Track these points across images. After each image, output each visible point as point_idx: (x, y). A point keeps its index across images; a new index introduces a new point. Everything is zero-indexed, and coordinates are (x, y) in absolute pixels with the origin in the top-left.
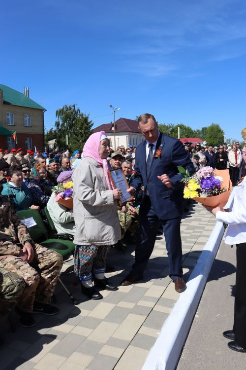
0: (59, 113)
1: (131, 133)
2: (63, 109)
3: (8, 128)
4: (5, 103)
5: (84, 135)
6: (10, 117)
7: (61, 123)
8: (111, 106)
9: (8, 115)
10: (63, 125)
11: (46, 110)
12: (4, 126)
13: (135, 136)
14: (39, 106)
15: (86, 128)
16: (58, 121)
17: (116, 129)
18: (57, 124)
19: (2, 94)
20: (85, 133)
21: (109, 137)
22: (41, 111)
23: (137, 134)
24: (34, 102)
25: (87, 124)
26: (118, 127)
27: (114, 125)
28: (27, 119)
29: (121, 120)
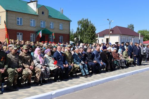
0: (80, 23)
2: (82, 20)
3: (51, 31)
4: (49, 16)
5: (91, 36)
6: (51, 24)
7: (80, 28)
8: (108, 19)
11: (71, 21)
12: (48, 29)
13: (124, 37)
14: (68, 19)
16: (78, 27)
17: (112, 32)
18: (78, 29)
19: (48, 12)
20: (91, 34)
21: (108, 37)
22: (69, 21)
24: (65, 16)
25: (93, 30)
26: (114, 32)
27: (112, 30)
28: (61, 26)
29: (116, 27)
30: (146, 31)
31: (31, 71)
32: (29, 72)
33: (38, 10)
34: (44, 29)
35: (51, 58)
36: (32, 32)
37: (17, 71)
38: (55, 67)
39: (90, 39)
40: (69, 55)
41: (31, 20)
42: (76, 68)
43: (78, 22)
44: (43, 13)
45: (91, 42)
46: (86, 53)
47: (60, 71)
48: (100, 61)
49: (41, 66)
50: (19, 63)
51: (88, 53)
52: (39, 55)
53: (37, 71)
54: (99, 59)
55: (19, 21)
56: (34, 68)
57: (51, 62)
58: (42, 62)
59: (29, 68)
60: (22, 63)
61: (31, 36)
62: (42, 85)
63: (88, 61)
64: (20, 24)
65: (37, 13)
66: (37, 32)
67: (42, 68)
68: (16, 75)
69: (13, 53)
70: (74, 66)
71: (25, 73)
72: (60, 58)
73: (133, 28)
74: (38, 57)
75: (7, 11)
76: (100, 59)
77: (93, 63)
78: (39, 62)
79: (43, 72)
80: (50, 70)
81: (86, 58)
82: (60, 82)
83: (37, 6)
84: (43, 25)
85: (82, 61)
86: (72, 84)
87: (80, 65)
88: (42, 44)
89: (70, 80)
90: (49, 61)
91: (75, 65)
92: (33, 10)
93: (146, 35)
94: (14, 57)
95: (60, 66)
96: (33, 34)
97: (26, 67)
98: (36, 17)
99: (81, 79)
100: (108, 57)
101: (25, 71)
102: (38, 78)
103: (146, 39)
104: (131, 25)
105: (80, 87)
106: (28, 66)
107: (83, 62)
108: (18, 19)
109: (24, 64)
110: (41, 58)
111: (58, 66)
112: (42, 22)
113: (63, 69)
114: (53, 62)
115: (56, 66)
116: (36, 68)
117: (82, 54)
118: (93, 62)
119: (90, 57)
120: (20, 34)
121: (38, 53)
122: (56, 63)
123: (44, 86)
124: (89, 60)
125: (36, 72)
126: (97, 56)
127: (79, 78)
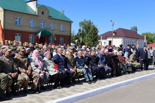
0: (81, 24)
1: (125, 37)
3: (51, 32)
4: (49, 16)
5: (93, 38)
6: (52, 25)
8: (111, 21)
9: (51, 24)
10: (83, 31)
11: (73, 22)
12: (48, 30)
13: (127, 40)
14: (69, 19)
15: (94, 34)
16: (80, 28)
17: (115, 34)
18: (80, 30)
19: (48, 12)
20: (93, 36)
21: (110, 39)
22: (70, 22)
23: (129, 38)
24: (66, 17)
25: (95, 31)
26: (117, 34)
27: (115, 32)
28: (62, 27)
29: (120, 29)
30: (150, 34)
31: (28, 77)
32: (26, 77)
33: (38, 10)
34: (44, 30)
35: (52, 62)
36: (31, 33)
37: (11, 77)
38: (55, 72)
39: (92, 41)
40: (72, 58)
41: (31, 21)
42: (79, 73)
43: (80, 23)
44: (43, 13)
45: (94, 44)
46: (90, 57)
47: (61, 76)
48: (105, 65)
49: (40, 70)
50: (14, 66)
51: (92, 56)
52: (37, 58)
53: (35, 77)
54: (103, 63)
55: (17, 21)
56: (31, 73)
57: (50, 66)
58: (40, 66)
59: (26, 73)
60: (17, 67)
61: (30, 37)
62: (40, 92)
63: (91, 65)
64: (19, 25)
65: (37, 13)
66: (36, 33)
67: (40, 73)
68: (10, 81)
69: (7, 55)
70: (76, 71)
71: (20, 79)
72: (60, 62)
73: (137, 30)
74: (37, 60)
75: (5, 10)
76: (105, 63)
77: (98, 68)
78: (37, 66)
79: (42, 77)
80: (50, 75)
81: (90, 61)
82: (61, 89)
83: (36, 6)
84: (43, 26)
85: (85, 65)
86: (74, 91)
87: (83, 70)
88: (41, 46)
89: (72, 87)
90: (49, 65)
91: (78, 69)
92: (33, 10)
93: (150, 38)
94: (8, 60)
95: (61, 71)
96: (32, 35)
97: (22, 71)
98: (35, 17)
99: (85, 85)
100: (114, 60)
101: (20, 77)
102: (36, 85)
103: (150, 42)
104: (134, 27)
105: (84, 95)
106: (24, 70)
107: (86, 67)
108: (17, 19)
109: (19, 68)
110: (40, 61)
111: (58, 71)
112: (41, 22)
113: (65, 74)
114: (54, 66)
115: (57, 71)
116: (33, 73)
117: (86, 57)
118: (98, 66)
119: (94, 61)
120: (18, 35)
121: (36, 55)
122: (57, 67)
123: (42, 93)
124: (93, 64)
125: (33, 77)
126: (102, 59)
127: (82, 84)
